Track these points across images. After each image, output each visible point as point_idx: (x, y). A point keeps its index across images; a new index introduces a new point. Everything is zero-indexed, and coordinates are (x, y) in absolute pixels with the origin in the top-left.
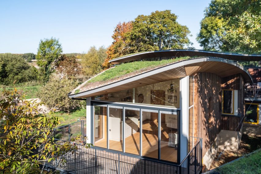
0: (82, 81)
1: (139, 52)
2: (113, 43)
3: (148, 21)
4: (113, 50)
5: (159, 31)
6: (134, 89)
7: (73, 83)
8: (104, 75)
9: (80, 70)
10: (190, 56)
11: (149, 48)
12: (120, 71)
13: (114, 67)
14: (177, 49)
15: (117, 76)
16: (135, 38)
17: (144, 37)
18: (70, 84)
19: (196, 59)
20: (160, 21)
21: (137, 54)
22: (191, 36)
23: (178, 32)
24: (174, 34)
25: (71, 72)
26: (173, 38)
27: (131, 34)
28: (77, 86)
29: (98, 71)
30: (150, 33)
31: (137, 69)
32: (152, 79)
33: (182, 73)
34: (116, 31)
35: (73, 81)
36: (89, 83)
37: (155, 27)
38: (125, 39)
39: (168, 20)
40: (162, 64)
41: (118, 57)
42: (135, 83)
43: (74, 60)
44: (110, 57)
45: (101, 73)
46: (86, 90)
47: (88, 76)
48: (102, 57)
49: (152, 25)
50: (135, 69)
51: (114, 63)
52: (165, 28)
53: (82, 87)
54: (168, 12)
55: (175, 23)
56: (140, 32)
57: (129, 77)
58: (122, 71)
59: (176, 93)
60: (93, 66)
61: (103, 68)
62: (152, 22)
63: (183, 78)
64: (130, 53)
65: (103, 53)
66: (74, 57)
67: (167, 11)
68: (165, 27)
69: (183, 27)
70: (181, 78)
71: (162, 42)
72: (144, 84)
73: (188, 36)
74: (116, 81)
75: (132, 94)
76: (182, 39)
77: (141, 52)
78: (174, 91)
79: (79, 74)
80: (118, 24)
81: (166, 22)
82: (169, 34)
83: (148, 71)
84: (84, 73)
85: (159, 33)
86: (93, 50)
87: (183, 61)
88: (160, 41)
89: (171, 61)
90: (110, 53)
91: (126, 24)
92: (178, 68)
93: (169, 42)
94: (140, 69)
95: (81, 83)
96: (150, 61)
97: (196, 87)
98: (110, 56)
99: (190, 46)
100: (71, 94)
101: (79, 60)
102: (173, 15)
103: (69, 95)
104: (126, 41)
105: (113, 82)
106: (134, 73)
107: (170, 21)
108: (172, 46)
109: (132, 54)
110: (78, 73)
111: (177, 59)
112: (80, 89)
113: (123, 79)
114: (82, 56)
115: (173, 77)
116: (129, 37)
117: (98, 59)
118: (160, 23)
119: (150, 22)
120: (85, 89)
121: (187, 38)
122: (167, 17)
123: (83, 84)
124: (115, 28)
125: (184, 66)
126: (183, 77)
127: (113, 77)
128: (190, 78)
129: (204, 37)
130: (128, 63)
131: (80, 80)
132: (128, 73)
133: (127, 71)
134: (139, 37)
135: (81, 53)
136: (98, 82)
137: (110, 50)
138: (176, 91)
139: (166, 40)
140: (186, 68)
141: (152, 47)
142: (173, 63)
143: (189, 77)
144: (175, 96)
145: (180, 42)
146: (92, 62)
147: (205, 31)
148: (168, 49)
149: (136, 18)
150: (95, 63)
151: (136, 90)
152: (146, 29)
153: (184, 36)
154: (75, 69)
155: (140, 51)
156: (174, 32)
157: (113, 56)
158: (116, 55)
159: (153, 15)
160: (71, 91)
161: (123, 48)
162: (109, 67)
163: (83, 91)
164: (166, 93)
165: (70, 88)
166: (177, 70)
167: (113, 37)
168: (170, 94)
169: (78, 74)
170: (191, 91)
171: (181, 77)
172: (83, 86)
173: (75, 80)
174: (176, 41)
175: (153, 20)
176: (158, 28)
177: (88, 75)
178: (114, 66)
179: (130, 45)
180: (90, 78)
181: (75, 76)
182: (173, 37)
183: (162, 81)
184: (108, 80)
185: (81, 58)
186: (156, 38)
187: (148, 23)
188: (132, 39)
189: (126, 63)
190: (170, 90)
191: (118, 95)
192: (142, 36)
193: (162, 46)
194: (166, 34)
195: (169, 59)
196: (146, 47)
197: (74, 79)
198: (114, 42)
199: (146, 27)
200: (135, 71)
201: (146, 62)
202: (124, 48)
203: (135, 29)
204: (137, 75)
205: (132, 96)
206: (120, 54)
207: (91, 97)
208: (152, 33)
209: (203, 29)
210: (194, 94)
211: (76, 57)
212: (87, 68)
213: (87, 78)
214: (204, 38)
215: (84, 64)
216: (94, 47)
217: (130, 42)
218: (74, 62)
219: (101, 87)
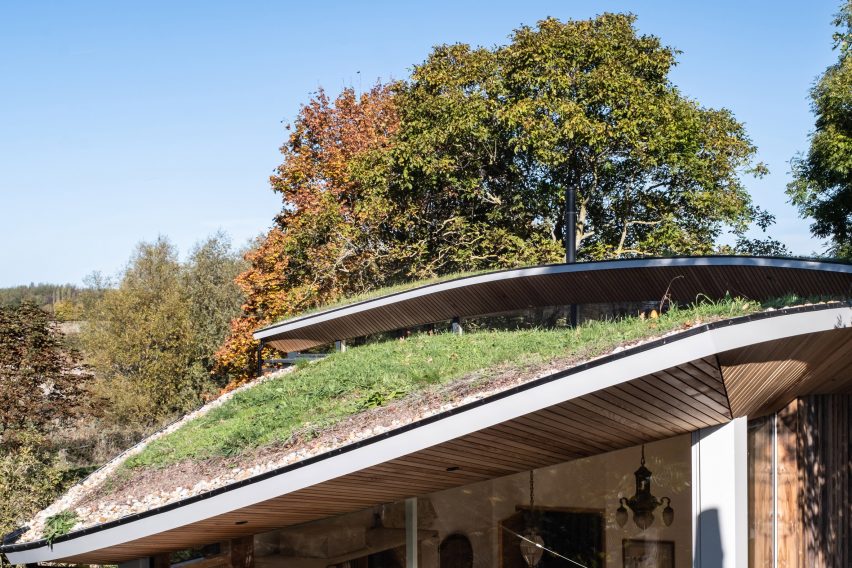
0: (90, 460)
1: (440, 273)
2: (279, 219)
3: (497, 81)
4: (279, 266)
5: (561, 142)
6: (414, 501)
7: (31, 473)
8: (226, 418)
9: (78, 393)
10: (751, 296)
11: (505, 251)
12: (323, 395)
13: (290, 370)
14: (675, 256)
15: (308, 426)
16: (415, 188)
17: (474, 183)
18: (12, 479)
19: (790, 312)
20: (566, 81)
21: (428, 286)
22: (761, 170)
23: (679, 148)
24: (653, 160)
25: (21, 402)
26: (647, 186)
27: (391, 161)
28: (60, 489)
29: (190, 396)
30: (509, 154)
31: (433, 378)
32: (525, 440)
33: (702, 398)
34: (296, 144)
35: (34, 461)
36: (135, 474)
37: (538, 117)
38: (352, 195)
39: (617, 78)
40: (582, 348)
41: (313, 305)
42: (418, 469)
43: (40, 329)
44: (264, 306)
45: (206, 408)
46: (115, 517)
47: (128, 431)
48: (213, 305)
49: (522, 107)
50: (416, 380)
51: (290, 347)
52: (601, 127)
53: (86, 500)
54: (619, 24)
55: (660, 93)
56: (447, 148)
57: (380, 430)
58: (338, 395)
59: (669, 522)
60: (156, 365)
61: (222, 375)
62: (518, 92)
63: (710, 429)
64: (389, 282)
65: (218, 280)
66: (34, 309)
67: (609, 18)
68: (602, 118)
69: (707, 117)
70: (698, 434)
71: (583, 213)
72: (474, 470)
73: (741, 174)
74: (301, 459)
75: (404, 537)
76: (706, 195)
77: (455, 276)
78: (658, 512)
79: (73, 415)
80: (307, 103)
81: (602, 86)
82: (621, 159)
83: (497, 391)
84: (100, 407)
85: (560, 157)
86: (154, 262)
87: (713, 326)
88: (568, 208)
89: (639, 326)
90: (261, 284)
91: (357, 102)
92: (678, 369)
93: (623, 209)
94: (448, 380)
95: (83, 474)
96: (512, 328)
97: (788, 483)
98: (259, 299)
99: (754, 233)
100: (18, 543)
101: (66, 328)
102: (649, 47)
103: (11, 550)
104: (358, 208)
105: (283, 463)
106: (414, 406)
107: (630, 80)
108: (643, 238)
109: (396, 288)
110: (63, 407)
111: (674, 320)
112: (78, 510)
113: (345, 444)
114: (88, 306)
115: (652, 427)
116: (374, 184)
117: (187, 323)
118: (570, 96)
119: (507, 86)
120: (109, 511)
121: (735, 188)
122: (609, 56)
123: (95, 480)
124: (293, 130)
125: (717, 356)
126: (712, 423)
127: (284, 434)
128: (751, 431)
129: (834, 178)
130: (373, 346)
131: (80, 455)
132: (375, 408)
133: (368, 394)
134: (442, 183)
135: (81, 285)
136: (189, 464)
137: (260, 263)
138: (669, 511)
139: (607, 202)
140: (729, 373)
141: (521, 243)
142: (651, 340)
143: (750, 423)
144: (662, 543)
145: (694, 209)
146: (149, 342)
147: (841, 145)
148: (619, 251)
149: (420, 63)
150: (171, 343)
151: (427, 511)
152: (484, 134)
153: (716, 174)
154: (47, 388)
155: (449, 268)
156: (656, 152)
157: (279, 298)
158: (298, 293)
159: (524, 45)
160: (20, 524)
161: (345, 253)
162: (254, 370)
163: (97, 521)
164: (611, 524)
165: (17, 501)
166: (676, 383)
167: (278, 185)
168: (632, 531)
169: (67, 415)
170: (761, 509)
171: (701, 425)
172: (98, 493)
173: (47, 455)
174: (667, 202)
175: (527, 74)
176: (559, 123)
177: (124, 420)
178: (286, 365)
179: (385, 233)
180: (137, 438)
181: (46, 427)
182: (649, 183)
183: (585, 454)
184: (249, 448)
185: (83, 317)
186: (544, 187)
187: (493, 95)
188: (395, 194)
189: (358, 342)
190: (631, 503)
191: (313, 544)
192: (458, 175)
193: (580, 237)
194: (608, 165)
195: (623, 313)
196: (483, 245)
197: (37, 450)
198: (289, 213)
199: (487, 122)
200: (418, 396)
201: (486, 333)
202: (350, 253)
203: (417, 131)
204: (428, 415)
205: (404, 548)
206: (326, 287)
207: (143, 556)
208: (521, 155)
209: (831, 128)
210: (779, 528)
211: (47, 308)
212: (121, 381)
213: (120, 443)
214: (837, 188)
215: (103, 354)
216: (163, 246)
217: (384, 210)
218: (39, 344)
219: (207, 496)
